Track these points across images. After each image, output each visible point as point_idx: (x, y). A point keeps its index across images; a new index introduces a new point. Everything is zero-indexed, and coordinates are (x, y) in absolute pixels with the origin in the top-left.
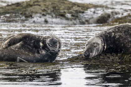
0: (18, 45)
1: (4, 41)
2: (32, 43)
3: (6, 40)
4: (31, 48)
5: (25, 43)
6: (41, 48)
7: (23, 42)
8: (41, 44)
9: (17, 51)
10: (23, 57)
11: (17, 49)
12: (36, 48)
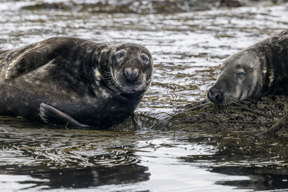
0: (42, 70)
1: (7, 60)
2: (75, 67)
3: (13, 58)
4: (75, 81)
5: (60, 65)
6: (97, 83)
7: (53, 63)
8: (97, 74)
9: (40, 86)
10: (55, 104)
11: (38, 83)
12: (85, 82)
